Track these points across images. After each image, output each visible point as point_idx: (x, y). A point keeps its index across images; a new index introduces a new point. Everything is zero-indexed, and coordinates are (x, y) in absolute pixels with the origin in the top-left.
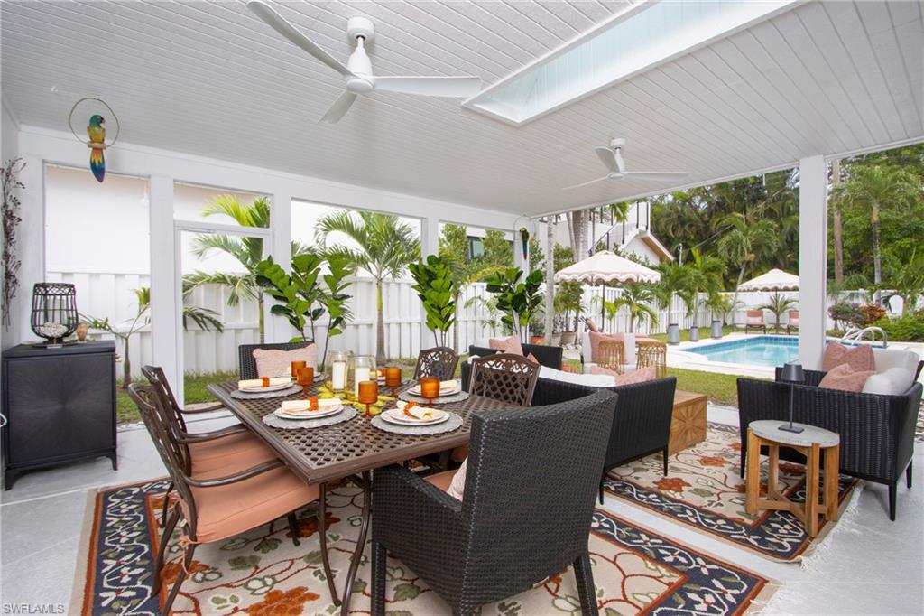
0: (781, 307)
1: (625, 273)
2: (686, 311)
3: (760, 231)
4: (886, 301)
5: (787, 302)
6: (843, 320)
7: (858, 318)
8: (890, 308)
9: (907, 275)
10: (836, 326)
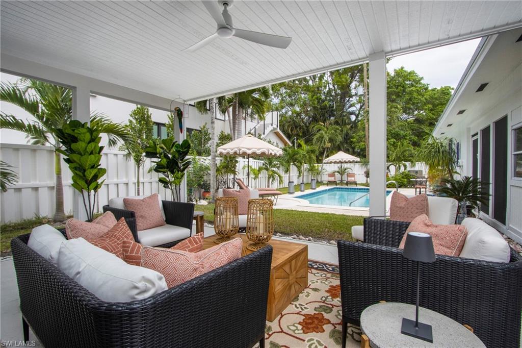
0: (343, 172)
1: (261, 149)
2: (298, 174)
3: (333, 131)
4: (388, 168)
5: (345, 169)
8: (390, 171)
9: (396, 155)
10: (367, 181)
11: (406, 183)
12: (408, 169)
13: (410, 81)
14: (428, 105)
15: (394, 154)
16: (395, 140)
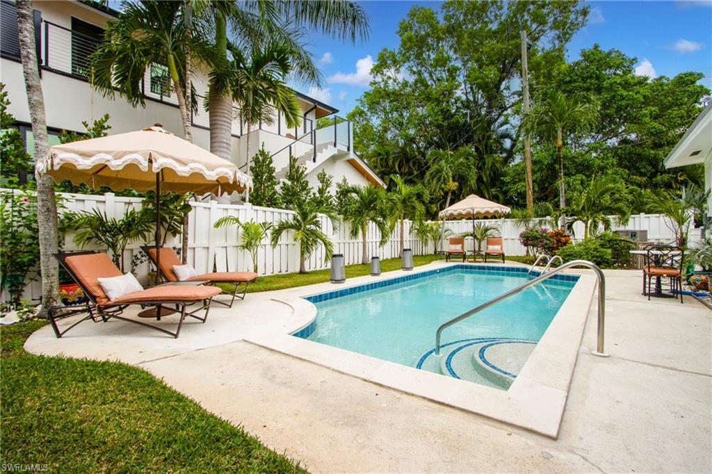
0: (482, 235)
2: (379, 239)
3: (461, 160)
4: (570, 227)
5: (486, 230)
6: (533, 246)
7: (546, 244)
8: (573, 233)
9: (588, 199)
10: (528, 252)
11: (609, 257)
12: (614, 228)
13: (610, 68)
14: (648, 108)
15: (584, 196)
16: (584, 177)
